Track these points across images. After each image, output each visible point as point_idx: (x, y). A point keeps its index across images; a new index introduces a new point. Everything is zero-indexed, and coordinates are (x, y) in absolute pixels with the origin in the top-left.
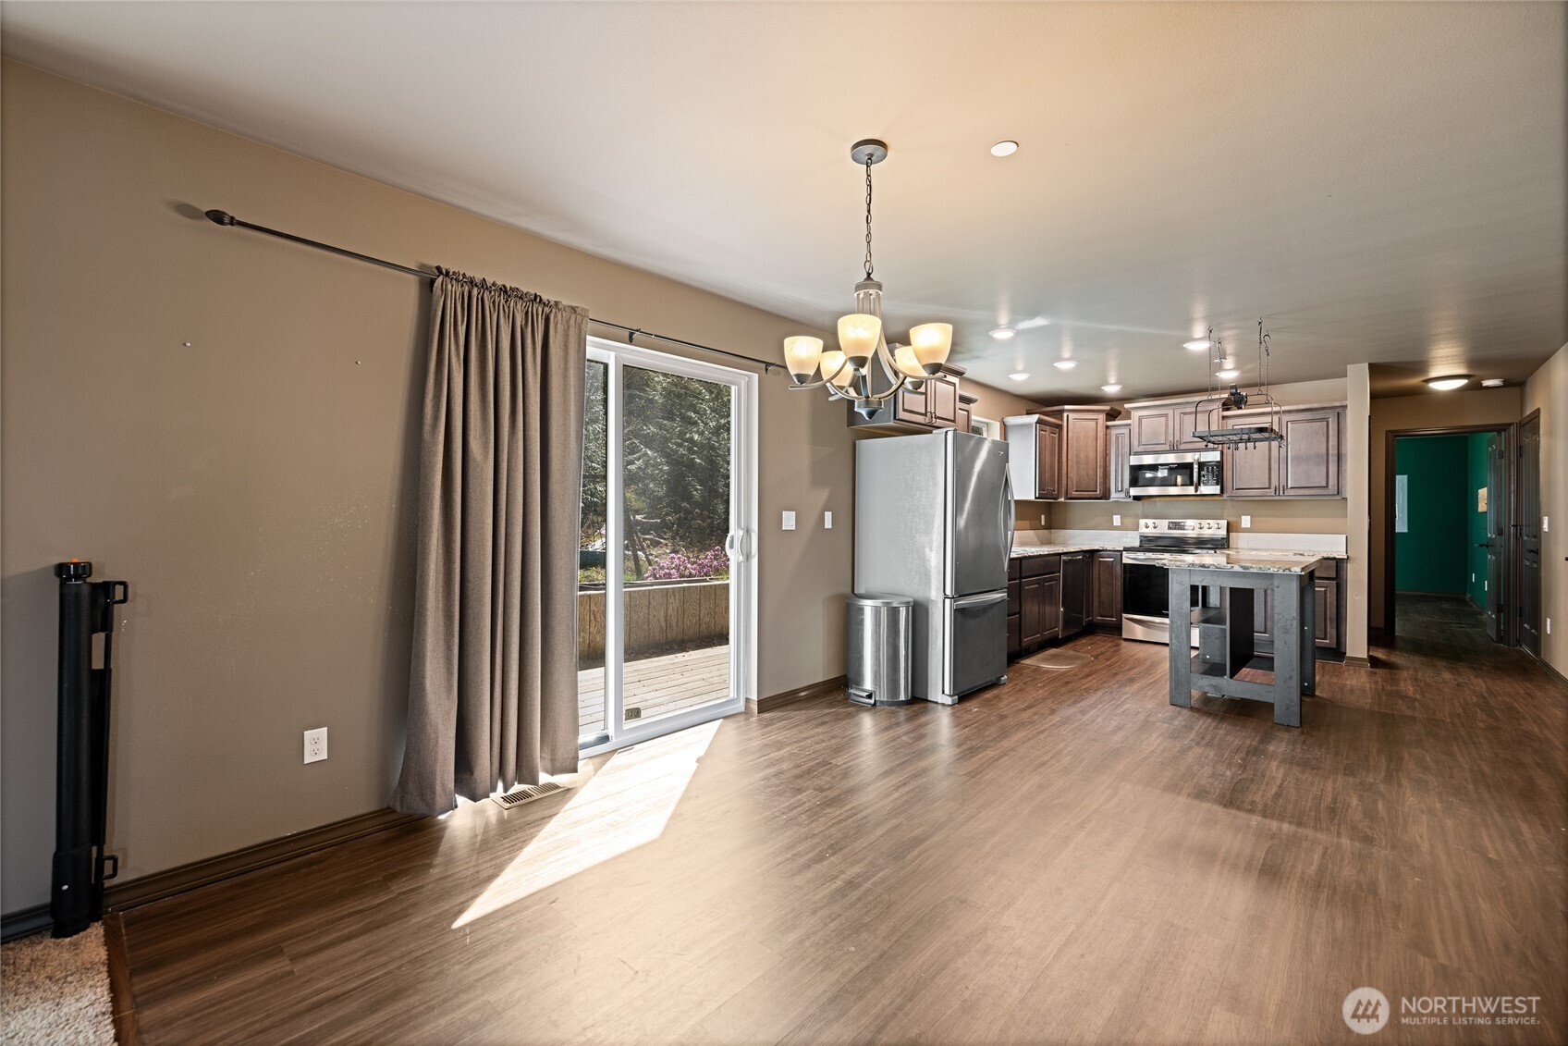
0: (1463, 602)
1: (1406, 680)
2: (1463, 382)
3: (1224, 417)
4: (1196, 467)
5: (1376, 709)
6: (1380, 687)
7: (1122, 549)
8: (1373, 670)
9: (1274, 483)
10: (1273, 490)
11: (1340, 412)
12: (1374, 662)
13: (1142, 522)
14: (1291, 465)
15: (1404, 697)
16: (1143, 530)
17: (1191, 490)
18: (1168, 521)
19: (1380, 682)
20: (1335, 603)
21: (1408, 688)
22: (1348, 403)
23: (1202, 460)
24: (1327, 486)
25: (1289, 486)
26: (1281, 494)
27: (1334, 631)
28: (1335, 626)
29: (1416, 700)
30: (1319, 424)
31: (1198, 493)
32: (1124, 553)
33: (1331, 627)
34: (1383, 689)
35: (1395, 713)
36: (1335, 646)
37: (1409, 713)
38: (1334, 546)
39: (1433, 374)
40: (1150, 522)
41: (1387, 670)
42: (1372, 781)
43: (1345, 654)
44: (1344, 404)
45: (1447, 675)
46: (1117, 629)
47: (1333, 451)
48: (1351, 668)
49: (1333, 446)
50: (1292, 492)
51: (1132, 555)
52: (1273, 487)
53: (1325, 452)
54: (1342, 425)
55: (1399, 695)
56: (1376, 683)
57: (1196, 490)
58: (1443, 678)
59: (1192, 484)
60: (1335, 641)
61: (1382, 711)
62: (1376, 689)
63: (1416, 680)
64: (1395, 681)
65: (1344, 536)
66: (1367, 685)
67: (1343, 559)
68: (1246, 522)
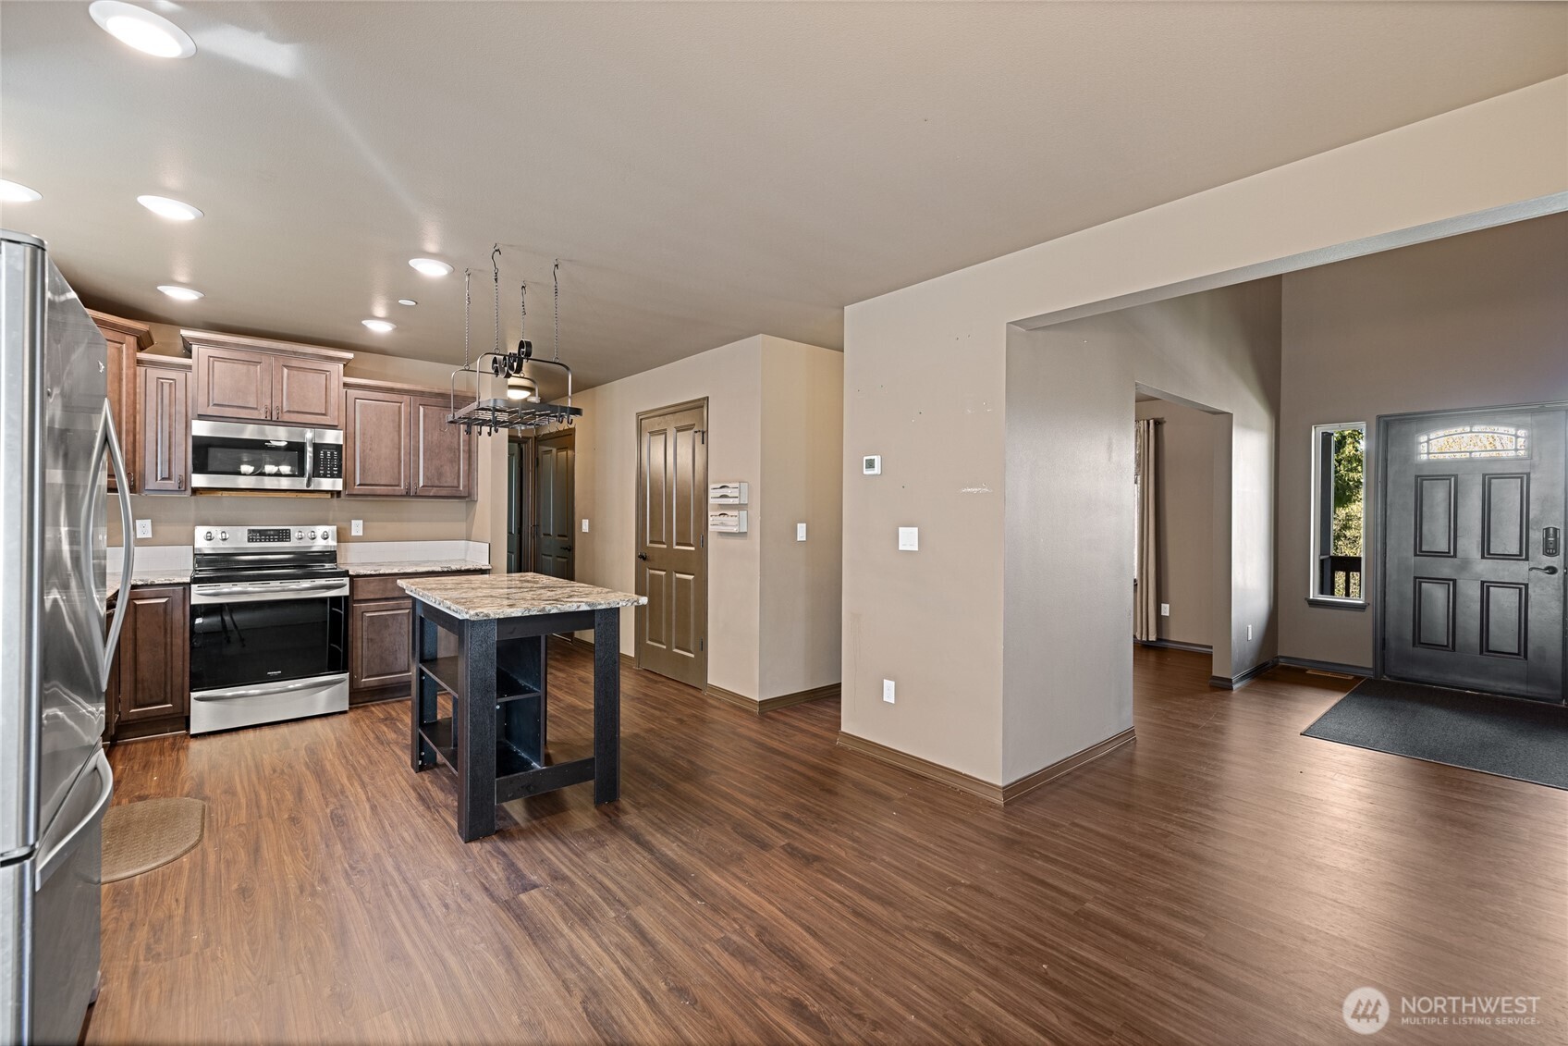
3: (346, 385)
4: (309, 450)
7: (188, 580)
9: (405, 479)
10: (403, 488)
13: (201, 532)
16: (202, 544)
17: (301, 483)
18: (246, 529)
23: (317, 441)
24: (458, 486)
25: (421, 483)
26: (413, 493)
31: (311, 488)
32: (194, 587)
40: (216, 531)
46: (182, 719)
47: (464, 447)
49: (464, 441)
50: (424, 491)
51: (210, 588)
52: (404, 484)
57: (308, 485)
59: (302, 474)
65: (487, 542)
68: (357, 528)
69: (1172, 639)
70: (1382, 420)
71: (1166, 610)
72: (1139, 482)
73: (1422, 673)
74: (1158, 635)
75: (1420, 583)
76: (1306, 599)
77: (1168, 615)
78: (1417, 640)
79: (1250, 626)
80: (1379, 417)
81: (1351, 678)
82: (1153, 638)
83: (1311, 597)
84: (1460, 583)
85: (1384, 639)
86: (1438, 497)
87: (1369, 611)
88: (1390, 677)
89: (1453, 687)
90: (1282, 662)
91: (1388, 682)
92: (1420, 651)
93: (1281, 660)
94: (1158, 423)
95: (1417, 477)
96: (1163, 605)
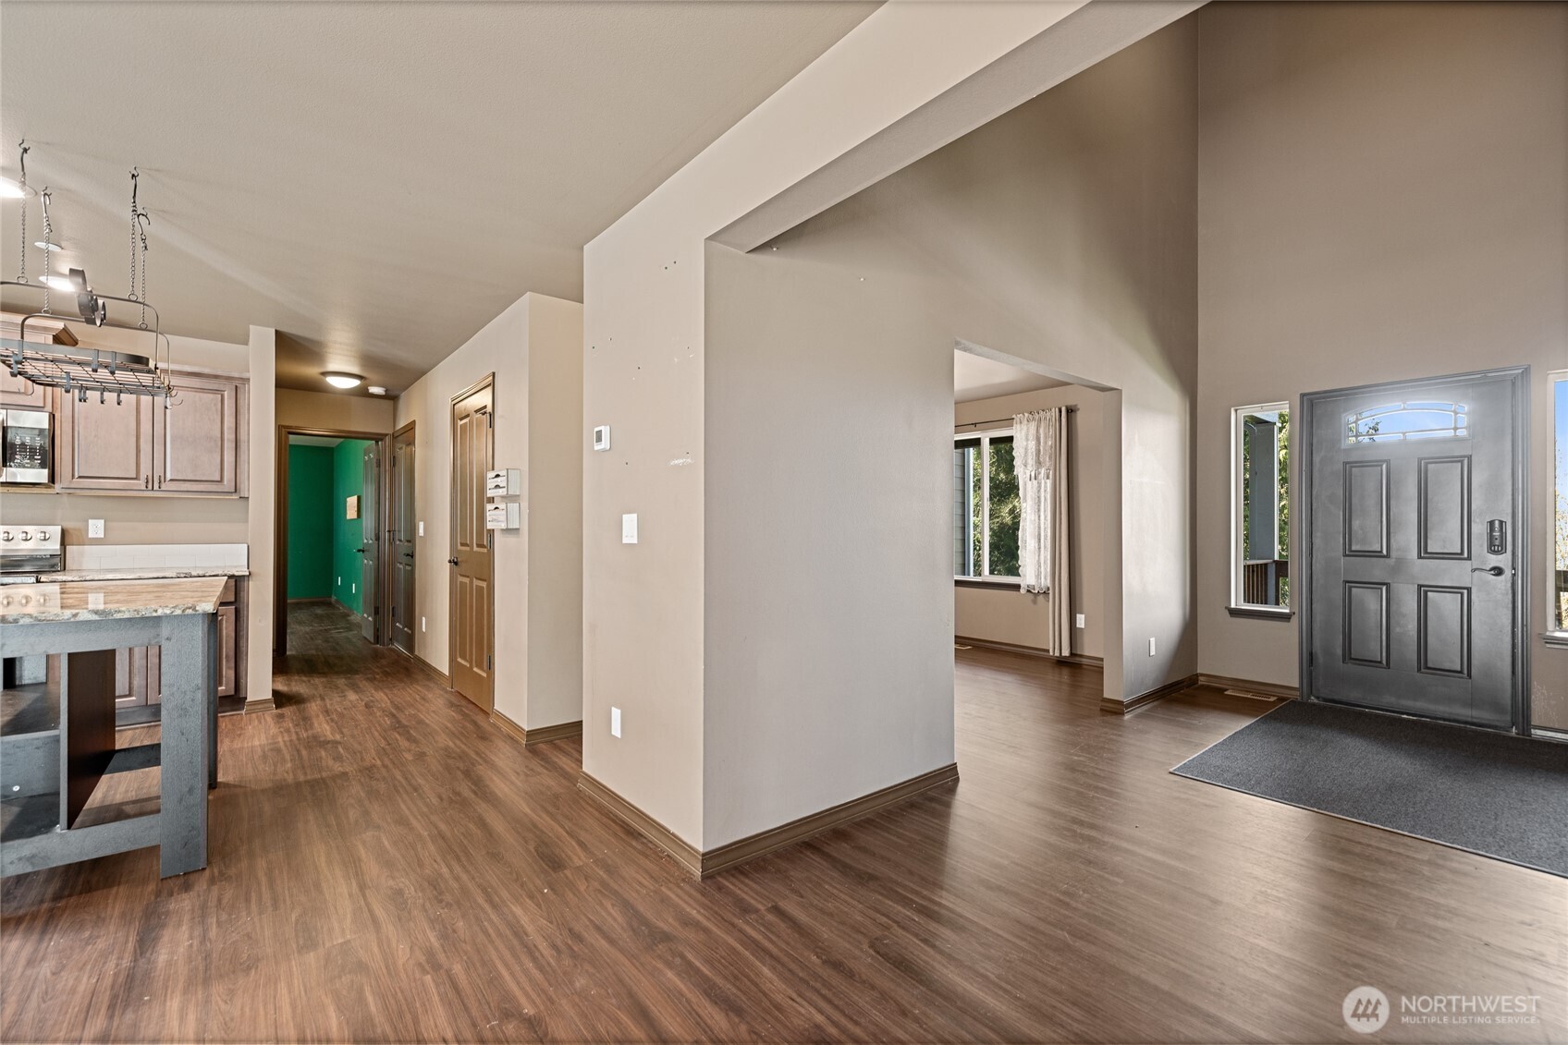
0: (329, 605)
1: (318, 716)
2: (355, 383)
5: (302, 778)
6: (294, 737)
8: (279, 711)
9: (146, 471)
10: (141, 484)
11: (239, 385)
12: (280, 699)
14: (172, 448)
15: (324, 744)
19: (293, 730)
20: (233, 634)
21: (323, 728)
22: (251, 375)
23: (10, 424)
24: (221, 481)
25: (169, 476)
26: (156, 487)
27: (232, 673)
28: (233, 665)
29: (337, 743)
30: (211, 396)
33: (228, 668)
34: (299, 739)
35: (324, 775)
36: (233, 693)
37: (338, 768)
38: (233, 559)
39: (332, 367)
41: (295, 707)
42: (340, 941)
43: (246, 698)
44: (245, 375)
45: (352, 696)
47: (229, 435)
48: (254, 715)
49: (229, 428)
50: (174, 486)
52: (143, 477)
53: (219, 435)
54: (241, 402)
55: (317, 742)
56: (288, 731)
58: (351, 701)
60: (233, 685)
61: (309, 777)
62: (291, 741)
63: (327, 712)
64: (305, 720)
65: (246, 545)
66: (280, 739)
67: (244, 576)
68: (96, 528)
69: (1086, 653)
70: (1305, 398)
71: (1081, 621)
72: (1051, 476)
73: (1354, 695)
74: (1071, 650)
75: (1350, 588)
76: (1226, 608)
77: (1083, 626)
78: (1348, 656)
79: (1153, 640)
80: (1303, 395)
81: (1272, 699)
82: (1066, 653)
83: (1233, 606)
84: (1394, 586)
85: (1311, 654)
86: (1368, 486)
87: (1295, 619)
88: (1318, 698)
89: (1387, 711)
90: (1202, 681)
91: (1314, 704)
92: (1351, 668)
93: (1201, 678)
94: (1071, 411)
95: (1345, 463)
96: (1078, 616)
